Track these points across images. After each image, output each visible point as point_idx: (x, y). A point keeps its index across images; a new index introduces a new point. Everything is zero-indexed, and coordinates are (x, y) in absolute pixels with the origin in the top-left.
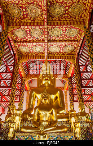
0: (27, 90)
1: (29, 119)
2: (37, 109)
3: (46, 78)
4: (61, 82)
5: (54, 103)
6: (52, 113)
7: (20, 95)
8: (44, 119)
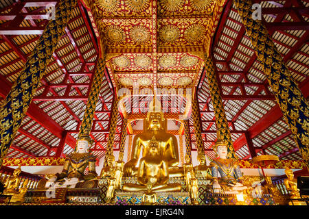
0: (129, 133)
1: (133, 174)
2: (144, 161)
3: (155, 120)
4: (174, 124)
5: (165, 153)
6: (162, 167)
7: (120, 141)
8: (152, 174)
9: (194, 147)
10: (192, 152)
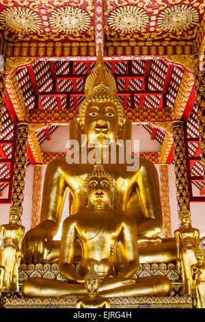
0: (32, 161)
1: (47, 256)
2: (74, 225)
3: (101, 122)
4: (148, 136)
5: (127, 206)
6: (121, 238)
7: (10, 180)
8: (97, 256)
9: (196, 192)
10: (192, 204)
